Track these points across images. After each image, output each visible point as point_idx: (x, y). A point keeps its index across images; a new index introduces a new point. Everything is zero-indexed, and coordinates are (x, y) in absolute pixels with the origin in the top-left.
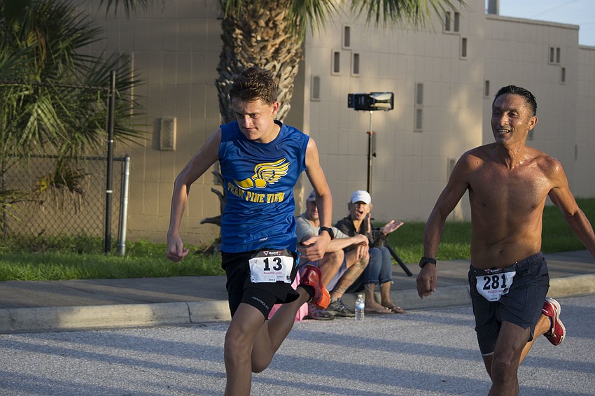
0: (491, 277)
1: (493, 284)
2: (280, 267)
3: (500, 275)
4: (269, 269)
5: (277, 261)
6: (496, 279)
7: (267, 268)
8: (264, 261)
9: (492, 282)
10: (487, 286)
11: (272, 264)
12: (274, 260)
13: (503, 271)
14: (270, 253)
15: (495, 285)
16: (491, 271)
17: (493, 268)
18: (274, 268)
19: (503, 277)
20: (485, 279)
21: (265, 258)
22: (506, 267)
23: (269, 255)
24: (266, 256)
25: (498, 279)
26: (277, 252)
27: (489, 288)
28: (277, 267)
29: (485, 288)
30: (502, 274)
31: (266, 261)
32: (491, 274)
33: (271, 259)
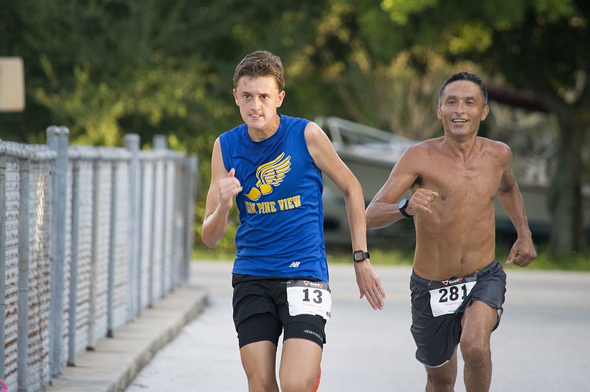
0: (448, 289)
1: (451, 297)
2: (320, 301)
3: (460, 286)
4: (309, 301)
5: (318, 294)
6: (454, 291)
7: (306, 299)
8: (304, 291)
9: (449, 294)
10: (444, 298)
11: (312, 295)
12: (315, 292)
13: (464, 281)
14: (311, 283)
15: (454, 296)
16: (450, 282)
17: (452, 279)
18: (314, 300)
19: (464, 288)
20: (441, 292)
21: (305, 288)
22: (468, 276)
23: (309, 286)
24: (305, 286)
25: (457, 290)
26: (319, 285)
27: (446, 300)
28: (317, 300)
29: (441, 301)
30: (463, 285)
31: (306, 292)
32: (449, 285)
33: (311, 291)
